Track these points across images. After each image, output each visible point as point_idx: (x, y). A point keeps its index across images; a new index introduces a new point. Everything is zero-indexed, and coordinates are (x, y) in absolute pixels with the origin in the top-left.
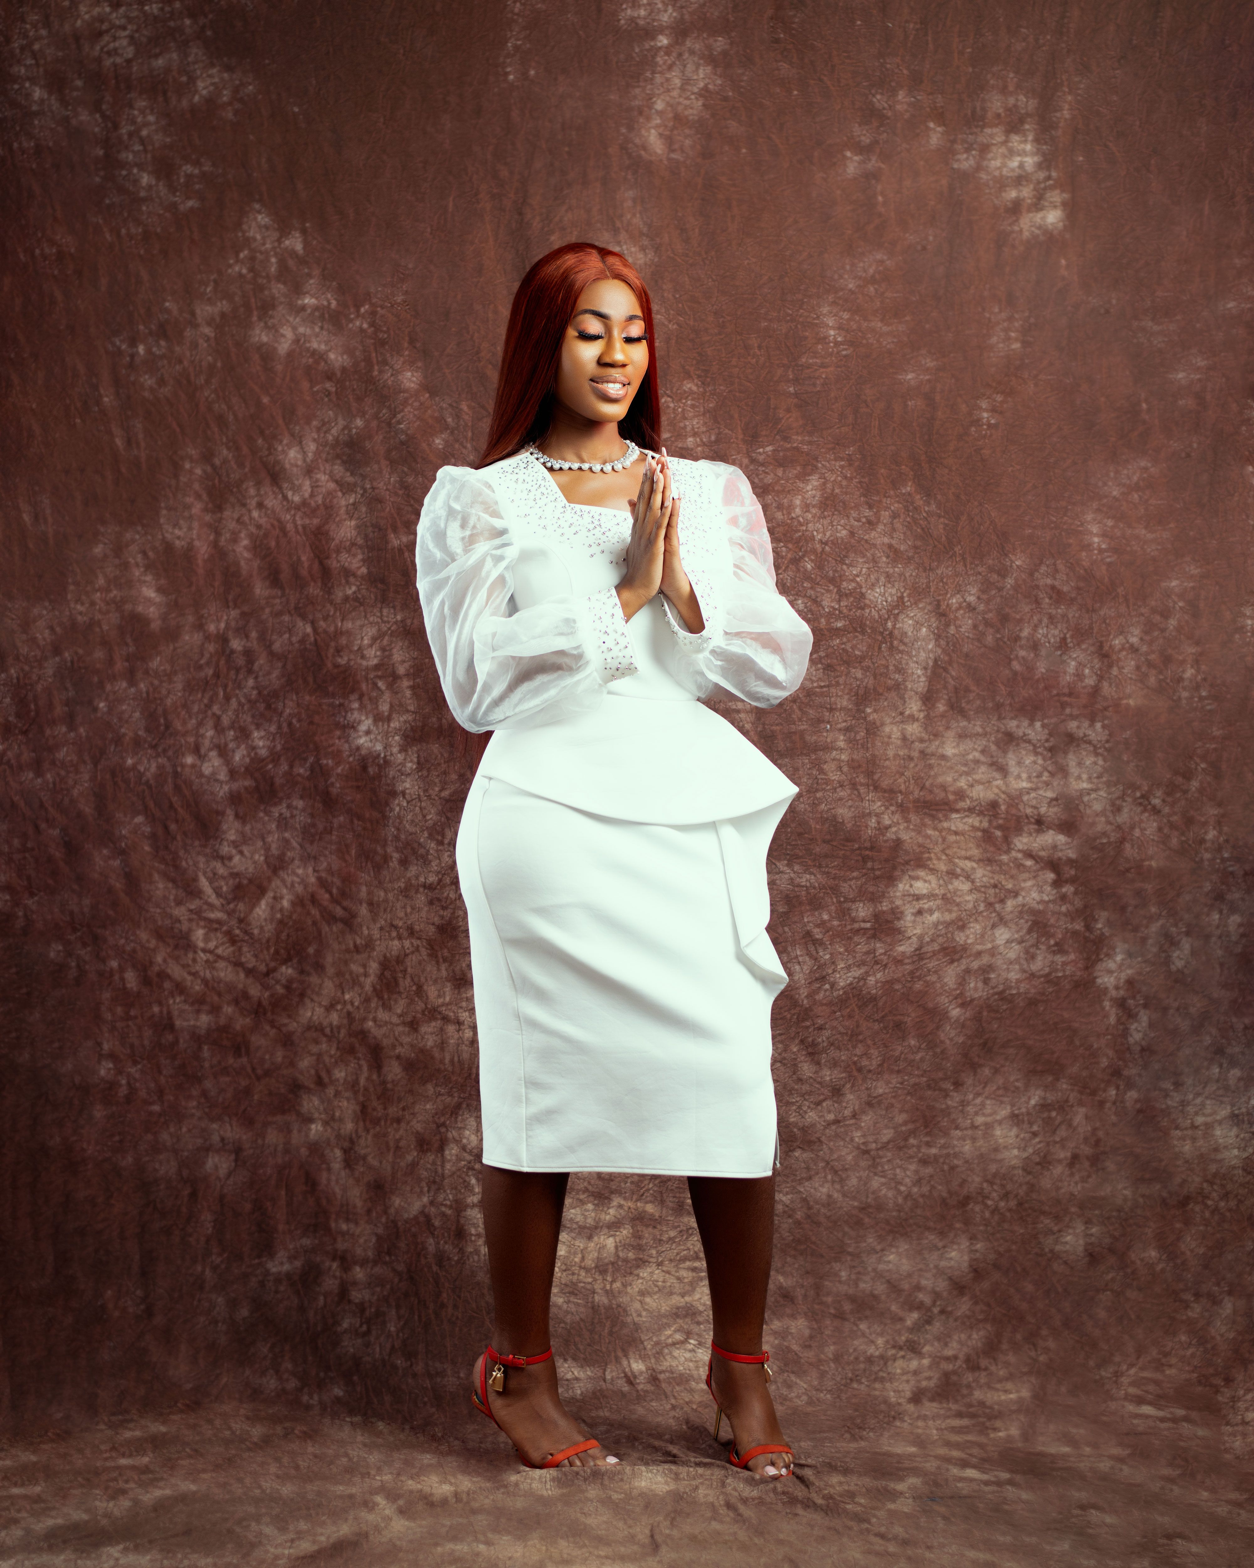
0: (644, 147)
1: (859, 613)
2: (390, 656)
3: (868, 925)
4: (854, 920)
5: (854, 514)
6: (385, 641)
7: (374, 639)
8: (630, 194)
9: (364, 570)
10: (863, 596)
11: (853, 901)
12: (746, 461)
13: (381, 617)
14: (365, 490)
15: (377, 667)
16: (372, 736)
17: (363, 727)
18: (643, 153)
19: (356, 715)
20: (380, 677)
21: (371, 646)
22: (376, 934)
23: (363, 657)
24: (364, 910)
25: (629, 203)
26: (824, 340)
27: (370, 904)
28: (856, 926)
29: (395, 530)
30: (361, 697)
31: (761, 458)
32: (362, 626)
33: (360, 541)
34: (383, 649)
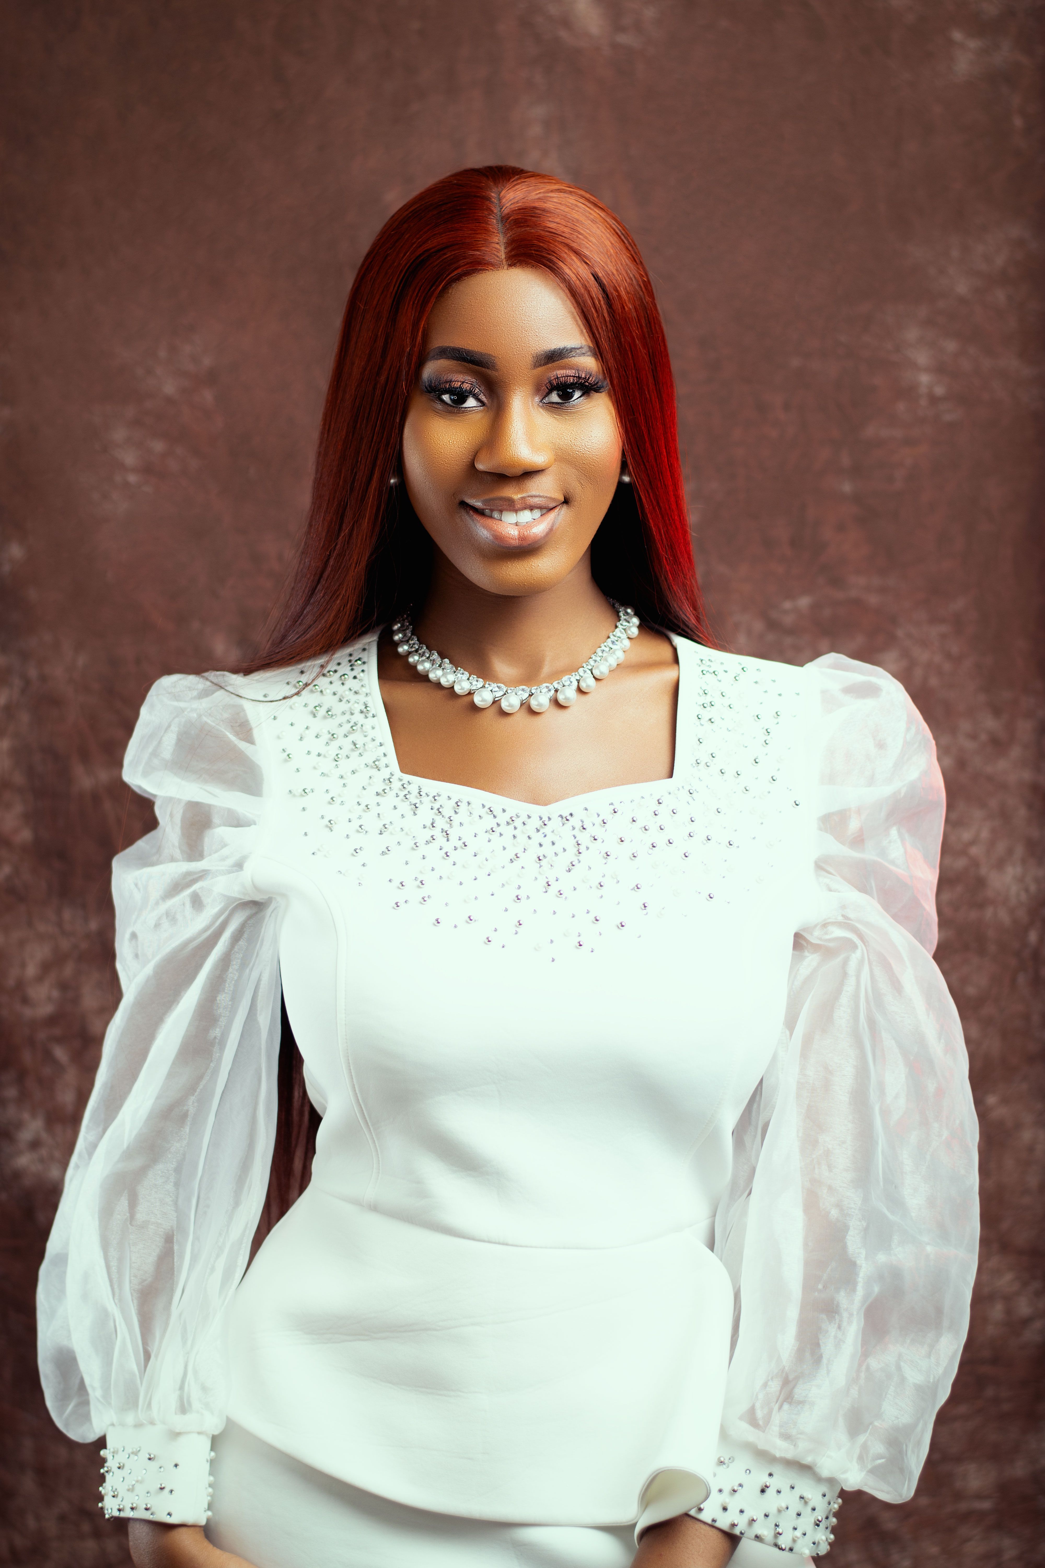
0: (566, 22)
1: (973, 915)
2: (76, 1000)
3: (986, 1505)
4: (958, 1496)
5: (965, 726)
6: (68, 970)
7: (46, 967)
8: (539, 111)
9: (26, 835)
10: (981, 883)
11: (958, 1459)
12: (758, 626)
13: (60, 924)
14: (27, 682)
15: (52, 1020)
16: (44, 1152)
17: (26, 1135)
18: (563, 34)
19: (11, 1112)
20: (59, 1040)
21: (39, 979)
22: (51, 1527)
23: (25, 1000)
24: (28, 1484)
25: (536, 130)
26: (909, 392)
27: (41, 1471)
28: (963, 1506)
29: (85, 756)
30: (21, 1077)
31: (788, 620)
32: (22, 943)
33: (18, 779)
34: (63, 986)
